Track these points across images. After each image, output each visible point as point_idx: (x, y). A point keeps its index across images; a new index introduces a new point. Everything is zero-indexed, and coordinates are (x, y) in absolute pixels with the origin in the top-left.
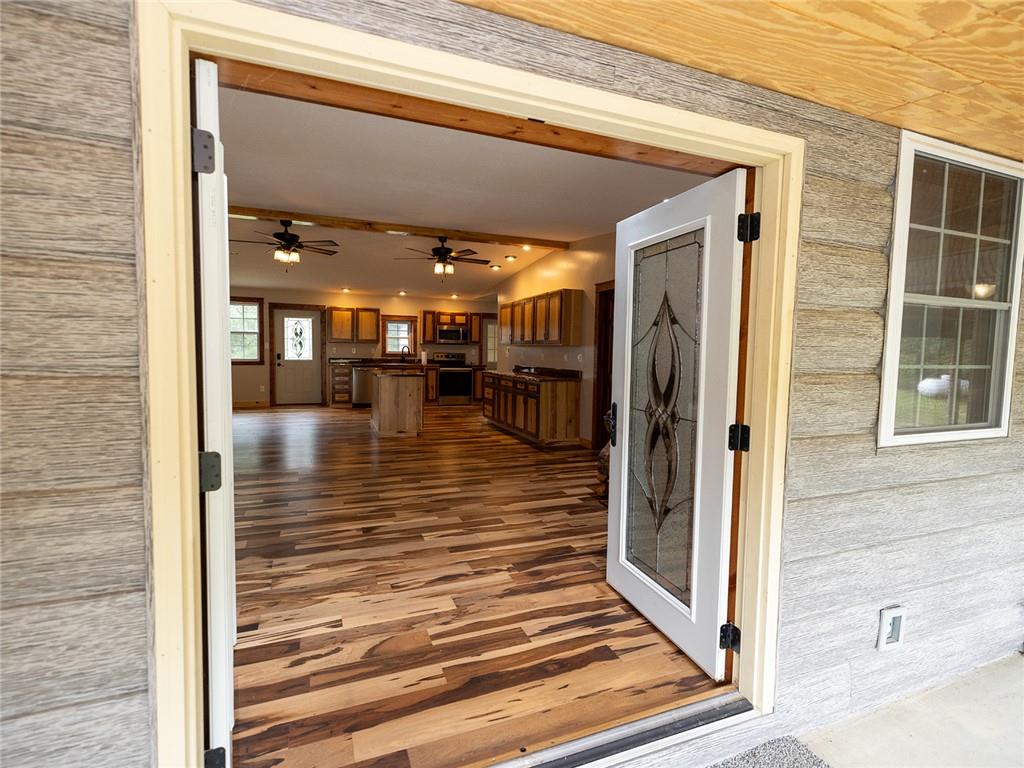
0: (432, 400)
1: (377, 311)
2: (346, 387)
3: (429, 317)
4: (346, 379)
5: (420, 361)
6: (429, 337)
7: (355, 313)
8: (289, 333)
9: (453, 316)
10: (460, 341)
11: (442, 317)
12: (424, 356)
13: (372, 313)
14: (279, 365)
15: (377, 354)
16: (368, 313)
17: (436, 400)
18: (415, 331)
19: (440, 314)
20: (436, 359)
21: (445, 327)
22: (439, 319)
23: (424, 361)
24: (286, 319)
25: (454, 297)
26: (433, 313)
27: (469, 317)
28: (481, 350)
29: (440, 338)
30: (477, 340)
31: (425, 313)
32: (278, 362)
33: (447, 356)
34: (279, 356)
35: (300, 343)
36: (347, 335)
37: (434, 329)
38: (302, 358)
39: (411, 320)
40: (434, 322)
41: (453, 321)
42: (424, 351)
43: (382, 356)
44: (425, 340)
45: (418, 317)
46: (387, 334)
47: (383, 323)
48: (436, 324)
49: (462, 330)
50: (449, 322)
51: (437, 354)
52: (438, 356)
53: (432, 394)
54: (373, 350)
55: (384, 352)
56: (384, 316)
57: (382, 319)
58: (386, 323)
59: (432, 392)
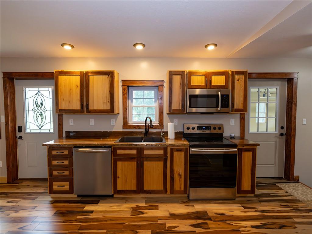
0: (179, 192)
1: (110, 74)
2: (67, 173)
3: (177, 79)
4: (66, 162)
5: (166, 133)
6: (176, 105)
7: (85, 78)
8: (30, 104)
9: (208, 77)
10: (218, 110)
11: (193, 78)
12: (170, 128)
13: (105, 77)
14: (21, 138)
15: (117, 125)
16: (100, 78)
17: (185, 191)
18: (162, 98)
19: (191, 74)
20: (186, 131)
21: (198, 92)
22: (189, 80)
24: (27, 90)
26: (182, 73)
27: (230, 77)
28: (242, 119)
29: (190, 107)
30: (241, 107)
31: (171, 74)
32: (19, 134)
33: (200, 128)
34: (20, 129)
35: (41, 115)
36: (77, 106)
37: (183, 94)
38: (43, 130)
39: (157, 86)
40: (182, 85)
41: (208, 84)
42: (172, 122)
43: (123, 129)
44: (173, 108)
45: (163, 81)
46: (130, 101)
47: (124, 90)
48: (186, 87)
49: (221, 95)
50: (204, 84)
51: (187, 126)
52: (188, 128)
53: (179, 184)
54: (113, 122)
55: (125, 124)
56: (123, 81)
57: (121, 84)
58: (127, 89)
59: (180, 181)
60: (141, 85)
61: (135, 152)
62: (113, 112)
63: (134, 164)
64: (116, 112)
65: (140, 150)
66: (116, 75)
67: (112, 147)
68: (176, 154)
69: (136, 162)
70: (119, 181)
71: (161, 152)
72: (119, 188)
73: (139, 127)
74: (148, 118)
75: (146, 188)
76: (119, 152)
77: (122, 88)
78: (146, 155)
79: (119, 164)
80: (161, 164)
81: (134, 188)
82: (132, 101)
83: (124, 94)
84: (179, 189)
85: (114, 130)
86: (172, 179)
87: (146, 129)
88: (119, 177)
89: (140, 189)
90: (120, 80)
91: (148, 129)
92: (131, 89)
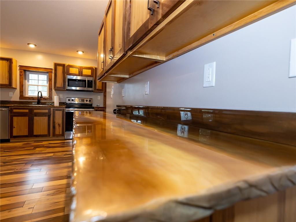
1: (9, 60)
3: (60, 69)
6: (60, 83)
9: (80, 69)
10: (86, 89)
11: (71, 69)
13: (5, 62)
15: (15, 96)
17: (63, 135)
18: (50, 80)
19: (69, 66)
20: (68, 102)
22: (68, 70)
23: (56, 104)
25: (80, 53)
26: (63, 65)
27: (94, 70)
28: (105, 96)
29: (68, 86)
30: (101, 89)
31: (56, 65)
37: (64, 78)
39: (47, 72)
40: (64, 72)
41: (80, 74)
42: (57, 95)
43: (20, 99)
44: (57, 86)
45: (52, 69)
46: (26, 81)
47: (21, 72)
48: (66, 74)
49: (87, 80)
50: (77, 73)
51: (69, 99)
52: (69, 100)
53: (59, 131)
54: (11, 94)
55: (22, 96)
56: (20, 66)
57: (18, 68)
58: (23, 72)
59: (59, 128)
60: (34, 70)
61: (27, 111)
62: (11, 86)
63: (27, 118)
64: (14, 86)
65: (31, 110)
66: (14, 61)
67: (10, 107)
68: (57, 112)
69: (28, 117)
70: (14, 130)
71: (47, 111)
72: (15, 134)
73: (33, 98)
74: (40, 93)
75: (35, 134)
76: (15, 111)
77: (19, 71)
78: (35, 113)
79: (15, 119)
80: (46, 118)
81: (26, 133)
82: (28, 81)
83: (20, 75)
84: (58, 134)
85: (12, 100)
86: (54, 127)
87: (38, 100)
88: (14, 127)
89: (31, 134)
90: (18, 65)
91: (40, 100)
92: (27, 73)
